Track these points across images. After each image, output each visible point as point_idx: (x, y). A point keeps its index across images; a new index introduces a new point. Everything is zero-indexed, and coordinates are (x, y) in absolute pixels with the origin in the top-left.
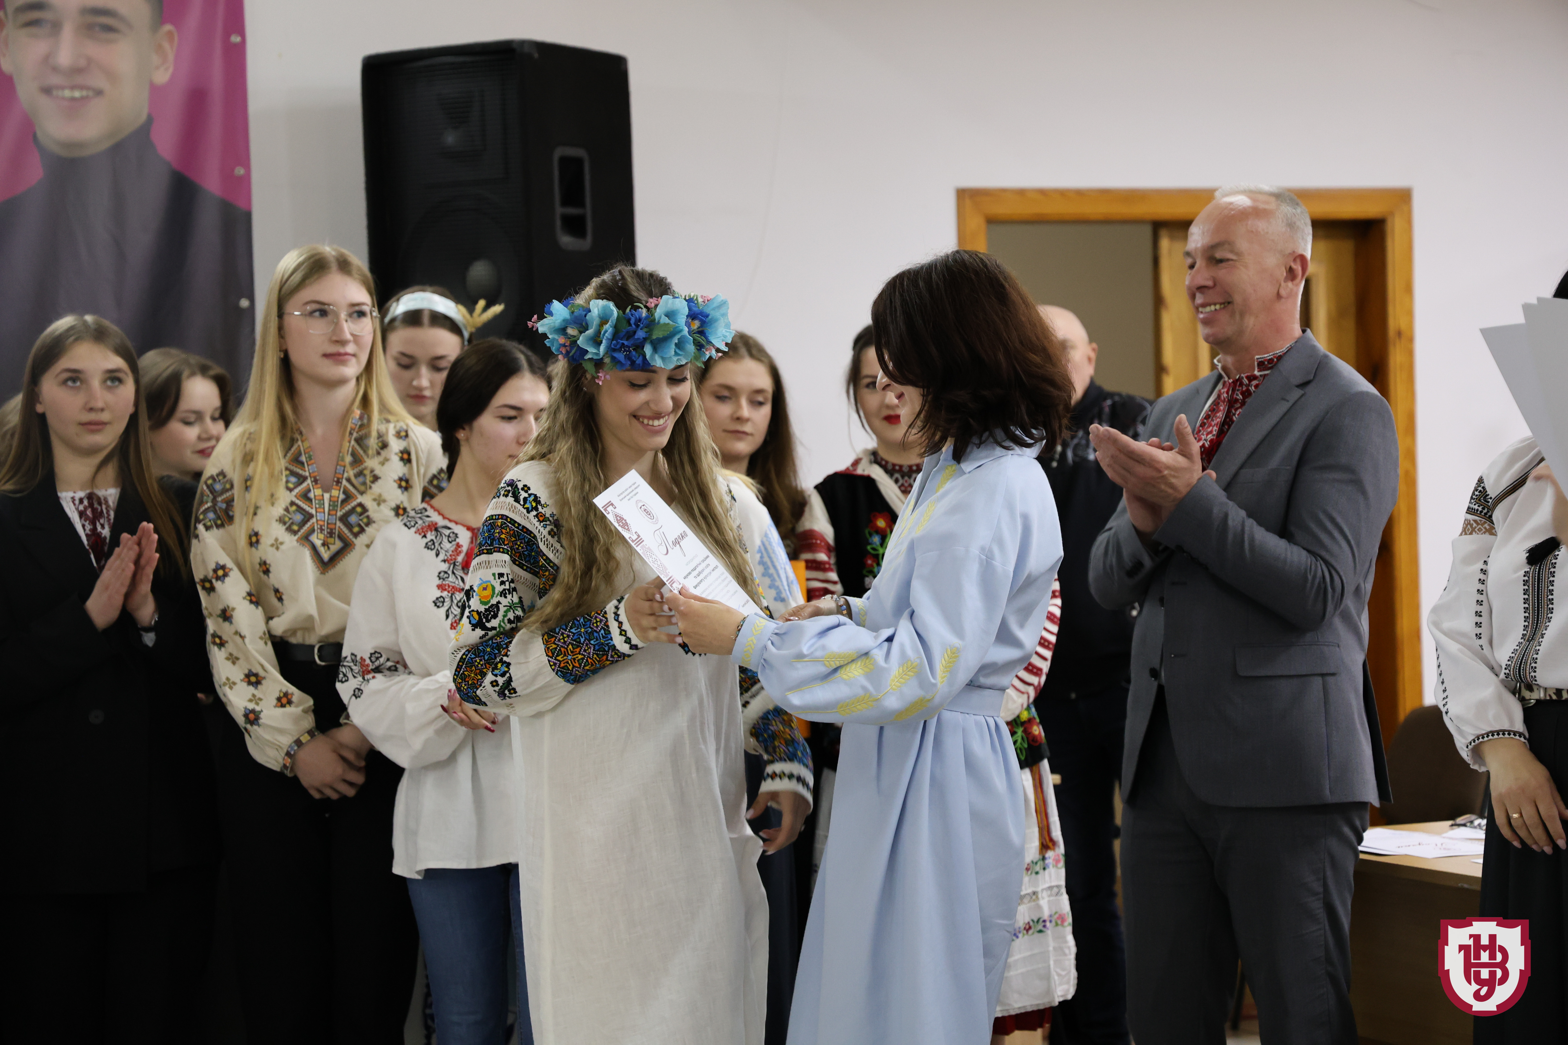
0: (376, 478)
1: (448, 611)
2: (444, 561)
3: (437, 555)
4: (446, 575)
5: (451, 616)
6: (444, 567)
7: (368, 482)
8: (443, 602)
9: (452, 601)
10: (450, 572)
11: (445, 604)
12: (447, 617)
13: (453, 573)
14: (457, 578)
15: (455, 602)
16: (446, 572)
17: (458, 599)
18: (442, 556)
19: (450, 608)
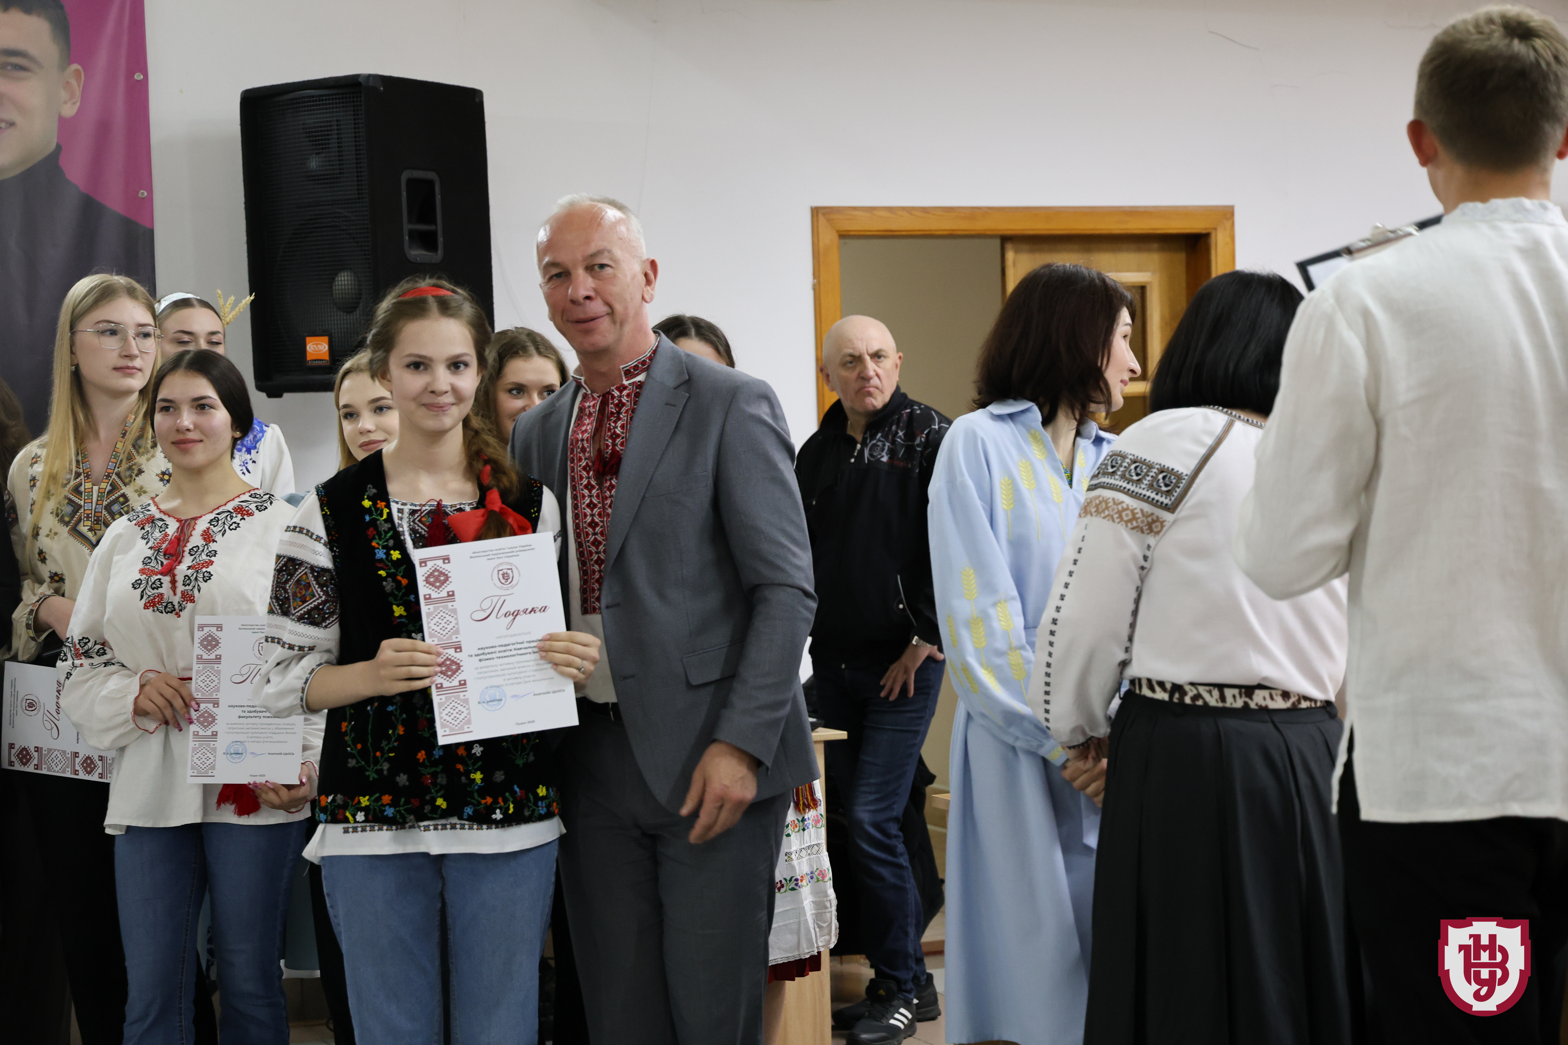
0: (140, 472)
1: (142, 592)
2: (151, 548)
3: (147, 543)
4: (149, 561)
5: (145, 597)
6: (149, 553)
7: (134, 475)
8: (140, 584)
9: (147, 583)
10: (153, 558)
11: (142, 586)
12: (142, 597)
13: (156, 558)
14: (158, 562)
15: (150, 583)
16: (150, 558)
17: (153, 581)
18: (150, 544)
19: (145, 589)
